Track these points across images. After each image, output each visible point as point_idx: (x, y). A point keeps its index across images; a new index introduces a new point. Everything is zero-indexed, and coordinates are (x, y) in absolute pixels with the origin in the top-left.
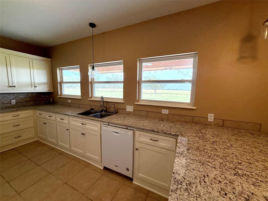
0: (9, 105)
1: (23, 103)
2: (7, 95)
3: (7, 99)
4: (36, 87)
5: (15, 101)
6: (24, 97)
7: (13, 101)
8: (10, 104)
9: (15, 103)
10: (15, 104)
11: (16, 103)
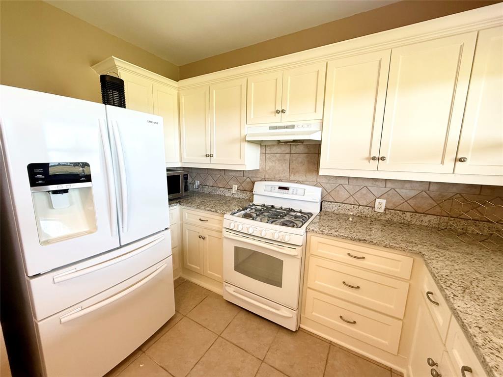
0: (367, 211)
1: (404, 212)
2: (369, 184)
3: (369, 195)
4: (460, 160)
5: (384, 202)
6: (413, 193)
7: (380, 204)
8: (371, 209)
9: (383, 208)
10: (382, 211)
11: (386, 209)
